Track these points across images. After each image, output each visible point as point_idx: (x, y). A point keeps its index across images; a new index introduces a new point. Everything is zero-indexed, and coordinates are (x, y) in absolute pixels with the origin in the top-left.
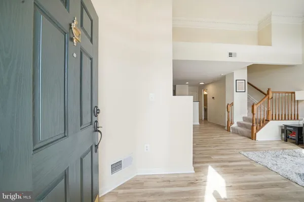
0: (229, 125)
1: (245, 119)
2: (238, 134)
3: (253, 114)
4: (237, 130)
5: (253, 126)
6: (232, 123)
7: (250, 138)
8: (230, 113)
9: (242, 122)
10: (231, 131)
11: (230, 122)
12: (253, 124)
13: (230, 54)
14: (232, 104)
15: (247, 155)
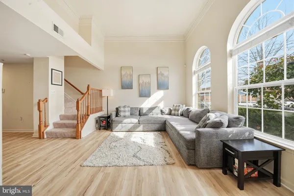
0: (42, 130)
1: (62, 117)
2: (57, 138)
3: (78, 111)
4: (56, 133)
5: (78, 123)
6: (46, 126)
7: (75, 138)
8: (43, 114)
9: (59, 122)
10: (45, 137)
11: (43, 126)
12: (78, 121)
13: (56, 28)
14: (46, 100)
15: (92, 165)
